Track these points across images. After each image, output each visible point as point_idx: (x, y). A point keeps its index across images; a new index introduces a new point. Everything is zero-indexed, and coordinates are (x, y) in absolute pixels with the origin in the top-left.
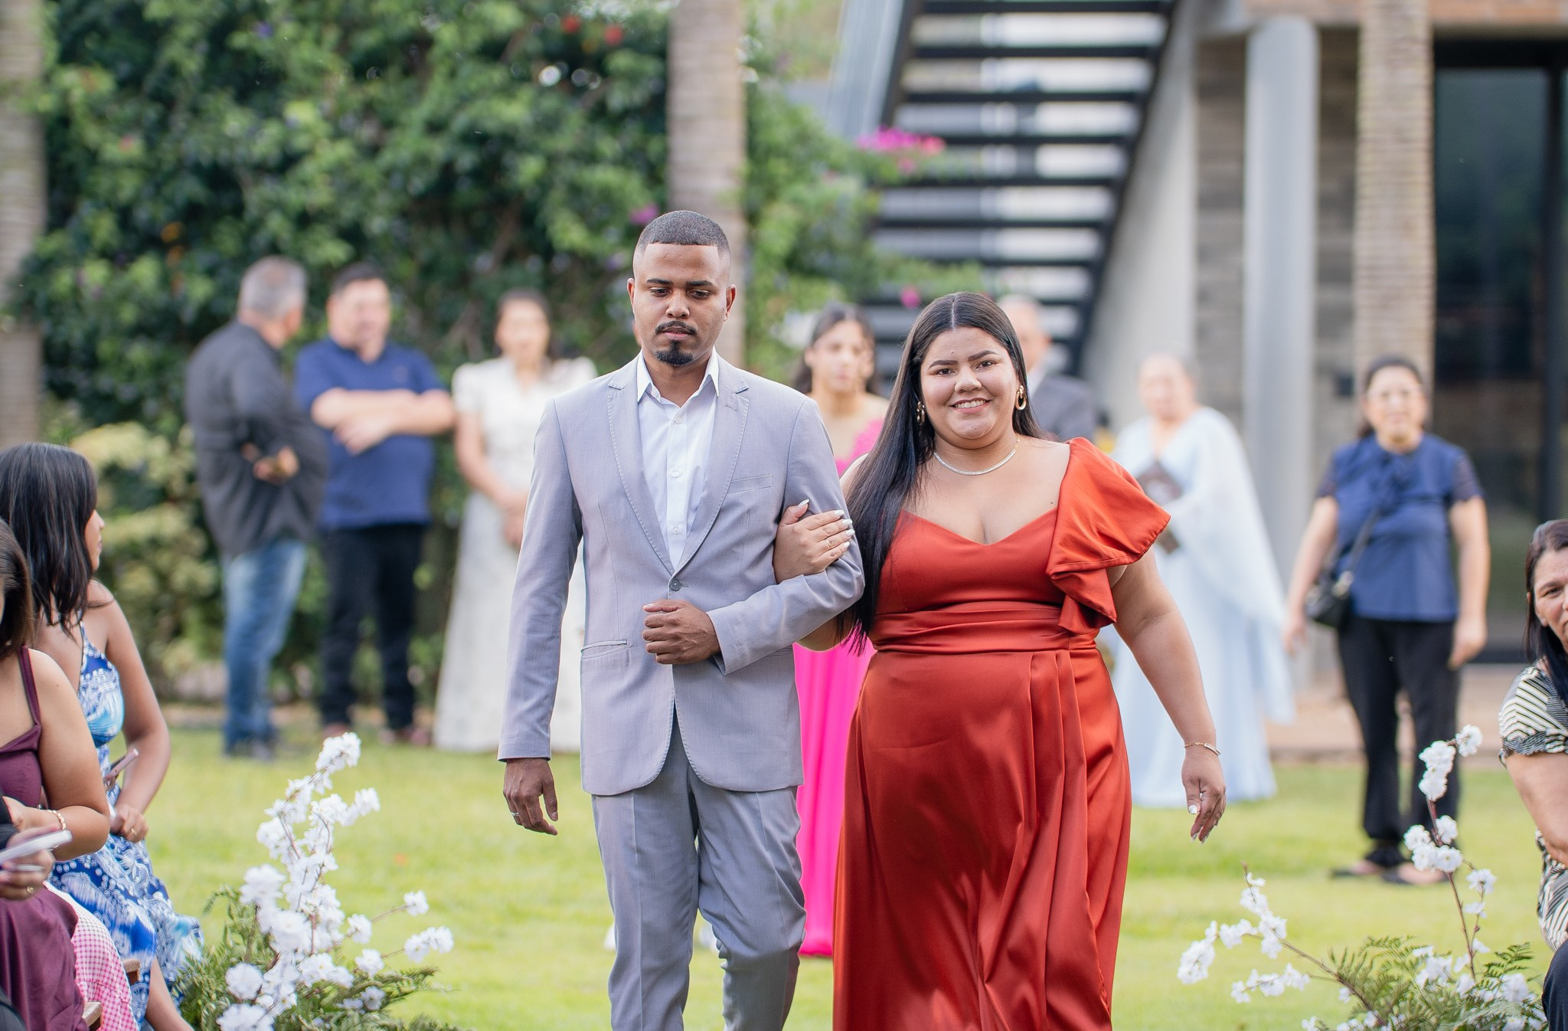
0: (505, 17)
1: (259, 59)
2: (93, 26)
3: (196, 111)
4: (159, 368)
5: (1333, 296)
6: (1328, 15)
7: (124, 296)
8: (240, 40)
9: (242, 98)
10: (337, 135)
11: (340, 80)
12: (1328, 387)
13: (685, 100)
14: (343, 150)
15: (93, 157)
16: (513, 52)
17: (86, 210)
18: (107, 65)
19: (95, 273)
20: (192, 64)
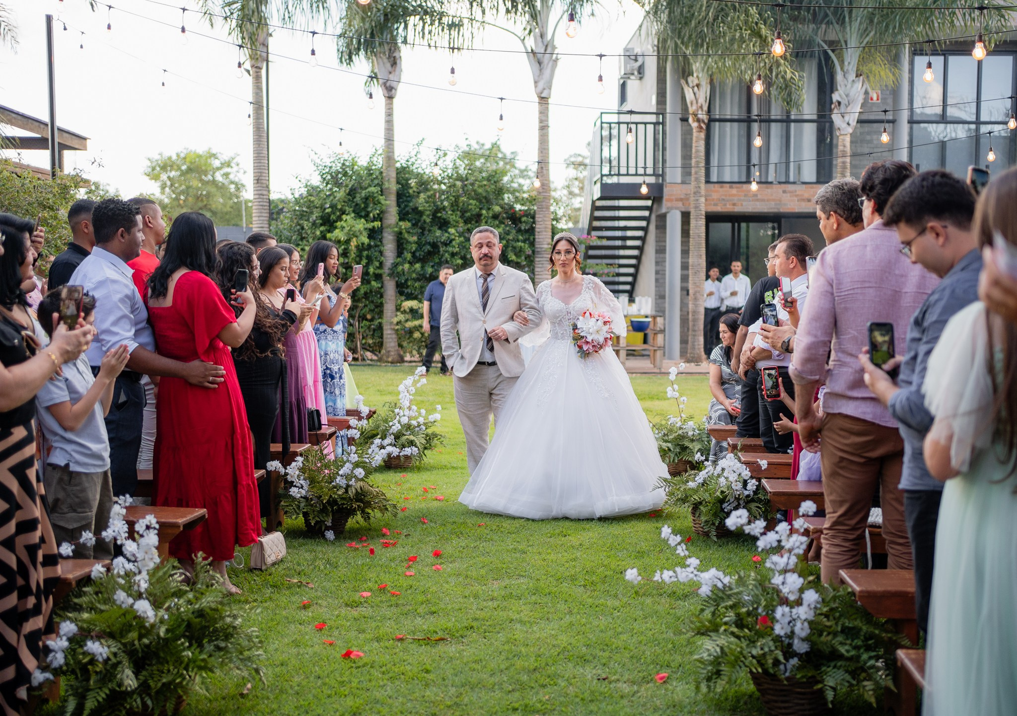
0: (497, 209)
1: (444, 219)
2: (407, 213)
3: (430, 231)
4: (422, 287)
5: (685, 272)
6: (683, 210)
7: (414, 271)
8: (439, 215)
9: (440, 228)
10: (460, 236)
11: (462, 225)
12: (685, 293)
13: (538, 227)
14: (462, 239)
15: (408, 242)
16: (500, 218)
17: (406, 253)
18: (409, 221)
19: (407, 266)
20: (428, 220)
